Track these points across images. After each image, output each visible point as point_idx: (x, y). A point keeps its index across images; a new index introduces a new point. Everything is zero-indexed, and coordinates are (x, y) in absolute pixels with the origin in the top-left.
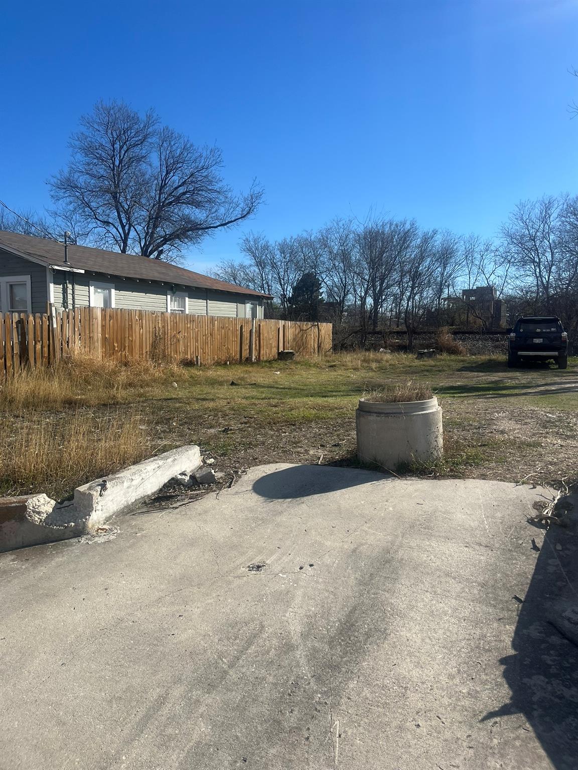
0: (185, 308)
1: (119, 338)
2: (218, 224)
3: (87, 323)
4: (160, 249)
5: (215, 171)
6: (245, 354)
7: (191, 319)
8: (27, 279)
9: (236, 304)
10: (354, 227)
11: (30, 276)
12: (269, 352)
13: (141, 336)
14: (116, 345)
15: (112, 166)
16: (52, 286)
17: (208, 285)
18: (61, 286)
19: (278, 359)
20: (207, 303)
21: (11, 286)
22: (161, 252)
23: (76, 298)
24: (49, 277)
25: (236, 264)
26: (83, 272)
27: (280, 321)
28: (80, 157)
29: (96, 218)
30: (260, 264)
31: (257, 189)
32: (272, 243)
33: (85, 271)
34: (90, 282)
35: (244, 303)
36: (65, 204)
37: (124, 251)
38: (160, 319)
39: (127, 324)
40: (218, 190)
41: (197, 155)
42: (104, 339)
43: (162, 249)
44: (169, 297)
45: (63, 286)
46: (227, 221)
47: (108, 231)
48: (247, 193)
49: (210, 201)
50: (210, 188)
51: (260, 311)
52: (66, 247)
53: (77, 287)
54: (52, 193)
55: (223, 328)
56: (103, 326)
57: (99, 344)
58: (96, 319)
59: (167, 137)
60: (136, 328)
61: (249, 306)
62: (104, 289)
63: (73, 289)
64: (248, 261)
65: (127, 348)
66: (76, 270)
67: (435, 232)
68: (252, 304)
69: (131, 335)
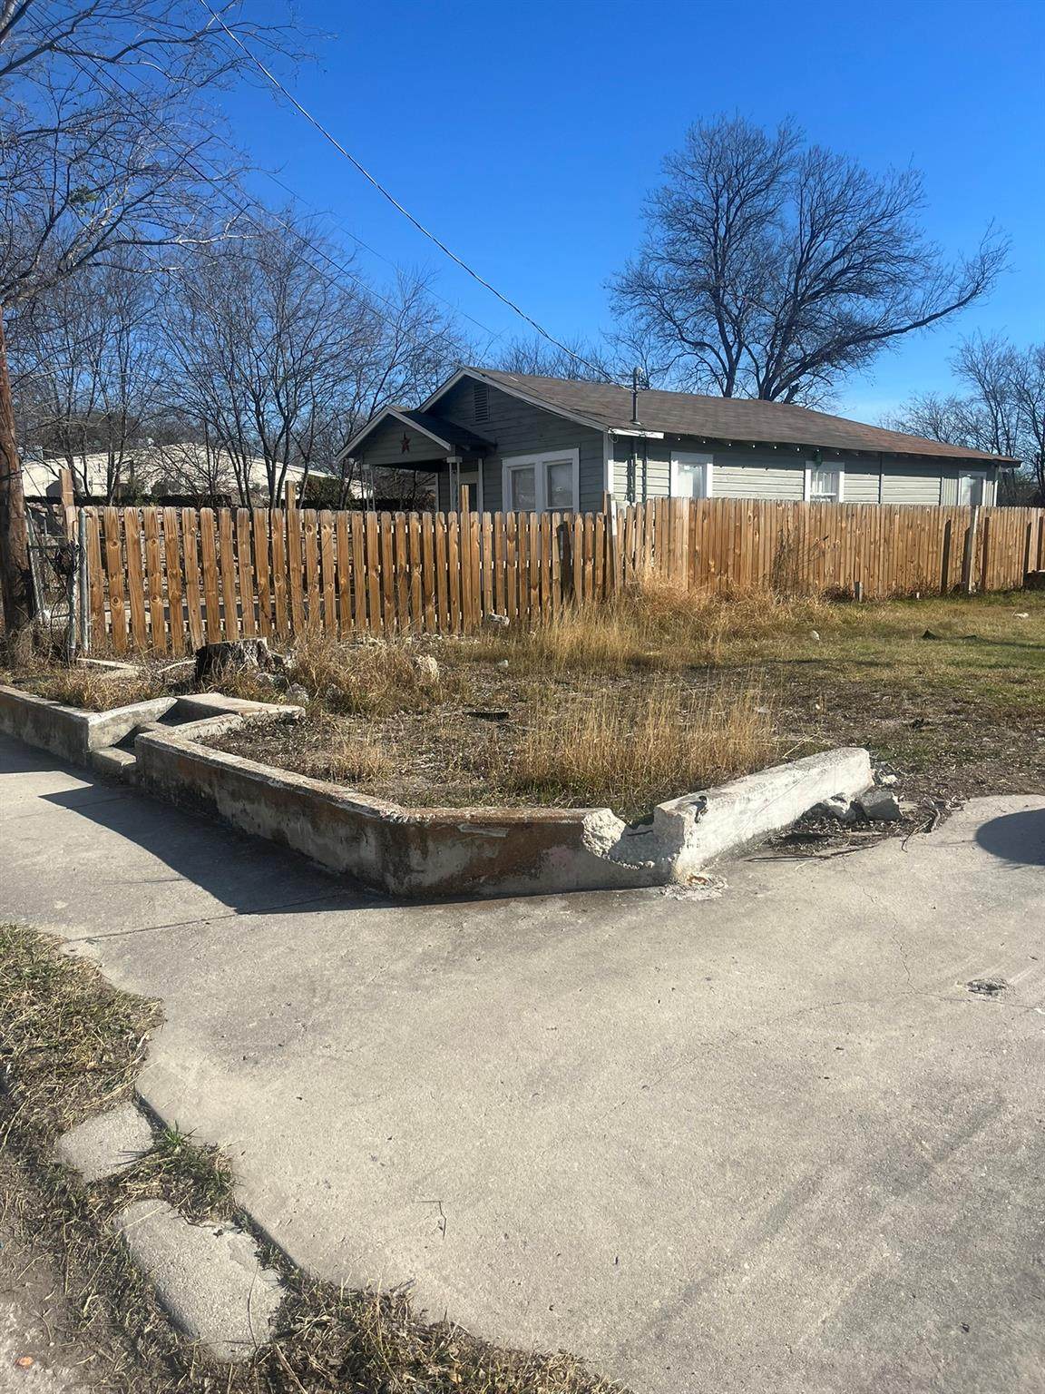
0: (837, 491)
1: (718, 552)
2: (911, 323)
3: (665, 525)
4: (793, 384)
5: (908, 219)
6: (954, 576)
7: (849, 511)
8: (573, 454)
9: (939, 479)
12: (1004, 572)
13: (755, 547)
14: (712, 563)
15: (712, 239)
16: (611, 463)
17: (884, 445)
18: (625, 464)
19: (1025, 586)
20: (880, 481)
21: (550, 468)
22: (795, 390)
23: (648, 483)
24: (608, 449)
25: (941, 400)
26: (660, 436)
27: (1034, 509)
28: (661, 233)
29: (683, 339)
30: (994, 396)
31: (995, 243)
32: (1022, 350)
33: (665, 434)
34: (672, 453)
35: (956, 477)
36: (634, 318)
37: (728, 393)
38: (791, 513)
39: (732, 526)
40: (912, 255)
41: (872, 192)
42: (693, 554)
43: (797, 384)
44: (808, 472)
45: (629, 464)
46: (927, 316)
47: (703, 361)
48: (972, 254)
49: (894, 280)
50: (897, 253)
51: (989, 490)
52: (635, 394)
53: (650, 463)
54: (613, 303)
55: (910, 527)
56: (692, 531)
57: (683, 563)
58: (681, 518)
59: (816, 167)
60: (748, 532)
61: (965, 482)
62: (694, 464)
63: (644, 467)
64: (967, 391)
65: (731, 568)
66: (649, 435)
68: (971, 478)
69: (738, 545)
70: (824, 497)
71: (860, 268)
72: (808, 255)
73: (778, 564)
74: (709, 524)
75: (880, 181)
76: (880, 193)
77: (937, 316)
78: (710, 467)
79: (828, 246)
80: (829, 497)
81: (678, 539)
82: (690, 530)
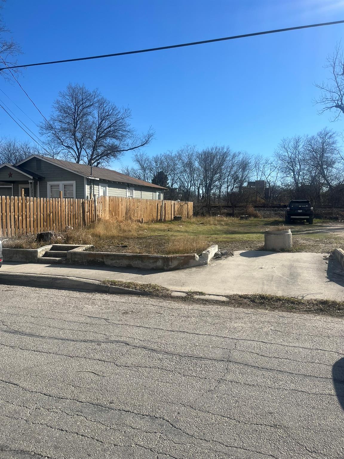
0: (133, 195)
1: (114, 210)
2: (129, 148)
3: (104, 203)
4: (98, 161)
5: (127, 121)
6: (159, 218)
7: (138, 200)
8: (74, 183)
9: (152, 193)
10: (196, 150)
11: (75, 181)
13: (122, 209)
14: (113, 213)
16: (86, 185)
18: (89, 186)
19: (173, 220)
20: (141, 192)
21: (65, 186)
22: (98, 163)
23: (95, 191)
24: (85, 182)
26: (98, 179)
27: (172, 201)
29: (63, 145)
31: (151, 132)
32: (151, 157)
34: (99, 184)
35: (155, 192)
37: (78, 162)
38: (128, 201)
39: (117, 204)
40: (128, 130)
41: (117, 112)
42: (110, 210)
44: (127, 190)
45: (90, 186)
46: (133, 147)
47: (69, 152)
48: (146, 133)
49: (123, 136)
50: (124, 129)
51: (162, 196)
52: (91, 168)
53: (95, 186)
55: (151, 205)
57: (107, 212)
58: (107, 201)
59: (101, 103)
60: (120, 205)
61: (157, 193)
62: (104, 187)
63: (93, 187)
65: (117, 215)
66: (96, 179)
67: (239, 153)
68: (159, 193)
69: (118, 209)
70: (130, 196)
71: (114, 131)
72: (100, 126)
73: (126, 213)
74: (113, 203)
75: (119, 109)
76: (119, 112)
77: (136, 147)
78: (107, 187)
79: (106, 124)
80: (131, 196)
81: (106, 206)
82: (109, 204)
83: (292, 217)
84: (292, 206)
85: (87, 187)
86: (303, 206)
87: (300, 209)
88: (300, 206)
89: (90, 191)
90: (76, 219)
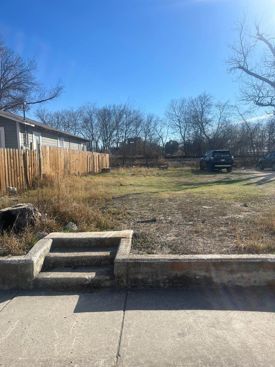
0: (63, 146)
1: (55, 163)
2: (36, 101)
3: (45, 155)
8: (2, 129)
9: (78, 144)
11: (4, 127)
13: (61, 161)
14: (54, 167)
16: (20, 133)
18: (23, 134)
19: (102, 172)
20: (70, 144)
23: (28, 141)
24: (18, 128)
26: (34, 126)
31: (60, 85)
34: (34, 132)
38: (66, 152)
40: (34, 83)
41: (21, 63)
42: (50, 164)
44: (58, 140)
48: (54, 86)
50: (30, 82)
51: (85, 147)
53: (29, 134)
55: (83, 157)
56: (50, 157)
58: (48, 152)
60: (59, 157)
62: (37, 136)
63: (27, 136)
65: (57, 168)
66: (32, 125)
68: (83, 144)
73: (65, 167)
74: (53, 155)
75: (24, 60)
76: (24, 64)
77: (44, 101)
78: (41, 137)
81: (47, 159)
83: (216, 166)
84: (216, 156)
85: (21, 135)
86: (225, 156)
87: (223, 158)
88: (223, 156)
89: (24, 141)
90: (17, 176)
